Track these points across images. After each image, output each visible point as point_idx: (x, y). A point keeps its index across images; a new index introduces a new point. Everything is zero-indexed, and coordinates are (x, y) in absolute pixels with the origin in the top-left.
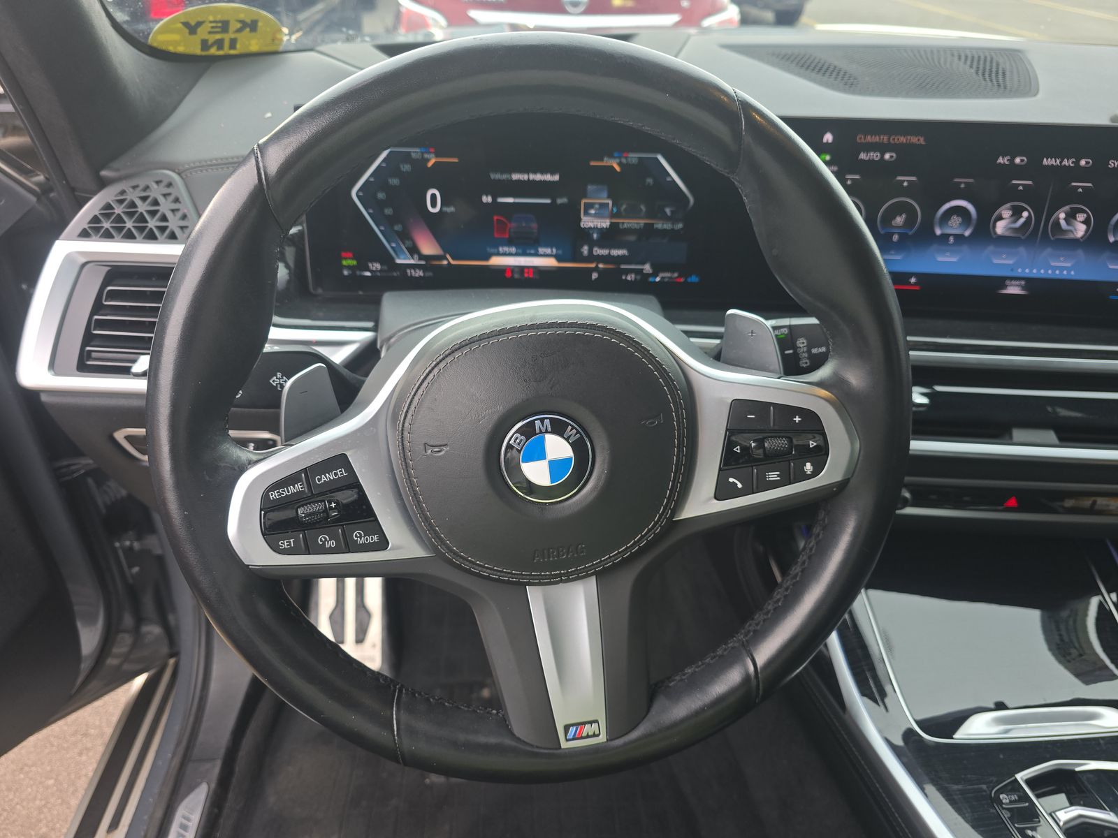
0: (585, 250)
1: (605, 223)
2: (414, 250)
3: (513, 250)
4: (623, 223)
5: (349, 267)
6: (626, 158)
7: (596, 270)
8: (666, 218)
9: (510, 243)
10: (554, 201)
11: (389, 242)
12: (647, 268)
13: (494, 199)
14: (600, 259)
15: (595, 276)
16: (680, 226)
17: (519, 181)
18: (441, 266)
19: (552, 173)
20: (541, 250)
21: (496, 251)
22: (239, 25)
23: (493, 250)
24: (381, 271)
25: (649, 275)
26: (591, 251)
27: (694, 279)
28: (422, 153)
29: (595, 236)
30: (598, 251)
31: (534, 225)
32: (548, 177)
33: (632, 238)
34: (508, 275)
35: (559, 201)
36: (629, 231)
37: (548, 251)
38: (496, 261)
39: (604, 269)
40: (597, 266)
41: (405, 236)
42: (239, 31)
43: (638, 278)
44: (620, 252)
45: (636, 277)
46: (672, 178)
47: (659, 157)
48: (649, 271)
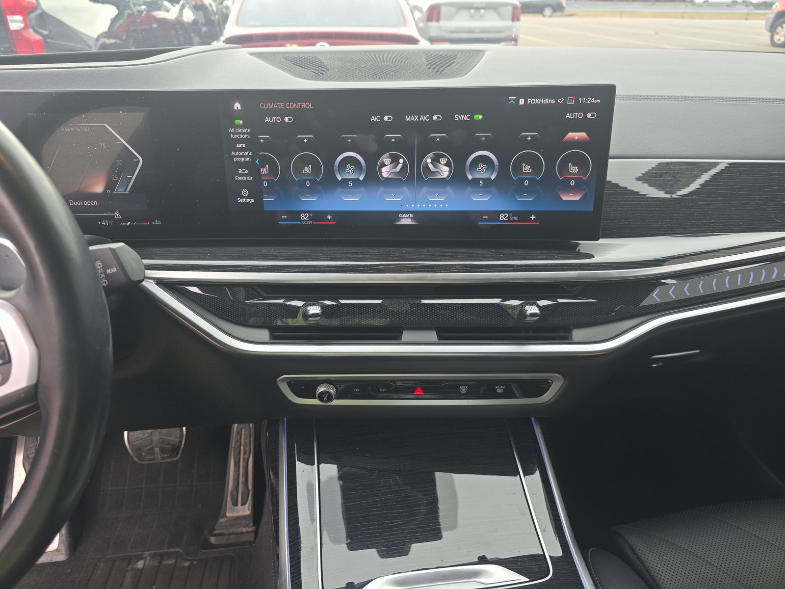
12: (117, 214)
25: (119, 221)
30: (73, 202)
43: (111, 223)
44: (91, 203)
45: (110, 222)
46: (121, 141)
47: (106, 125)
48: (119, 217)
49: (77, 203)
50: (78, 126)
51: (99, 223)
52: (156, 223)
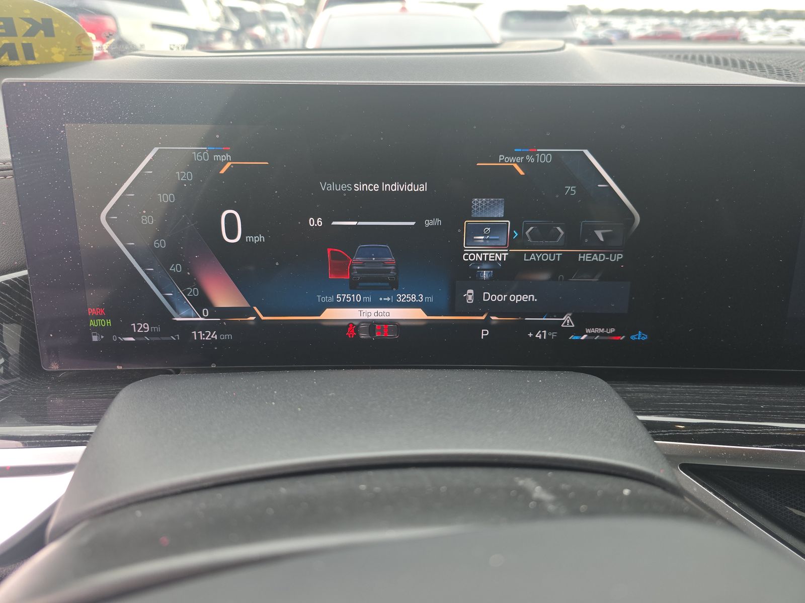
0: (470, 296)
1: (501, 256)
2: (202, 302)
3: (358, 297)
4: (529, 254)
5: (99, 330)
6: (533, 154)
7: (486, 324)
8: (597, 246)
9: (354, 286)
10: (420, 223)
11: (162, 292)
12: (567, 320)
13: (327, 222)
14: (494, 308)
15: (485, 333)
16: (619, 257)
17: (365, 193)
18: (245, 324)
19: (417, 183)
20: (401, 298)
21: (331, 299)
22: (28, 26)
23: (325, 299)
24: (149, 334)
25: (570, 331)
26: (478, 296)
27: (640, 336)
28: (212, 153)
29: (485, 275)
30: (490, 297)
31: (390, 259)
32: (411, 187)
33: (544, 276)
34: (350, 334)
35: (428, 223)
36: (539, 266)
37: (413, 298)
38: (331, 314)
39: (500, 325)
40: (488, 318)
41: (187, 281)
42: (30, 33)
43: (553, 335)
44: (524, 298)
45: (550, 334)
46: (606, 183)
47: (586, 152)
48: (570, 324)
49: (497, 298)
50: (530, 153)
51: (530, 335)
52: (637, 337)
